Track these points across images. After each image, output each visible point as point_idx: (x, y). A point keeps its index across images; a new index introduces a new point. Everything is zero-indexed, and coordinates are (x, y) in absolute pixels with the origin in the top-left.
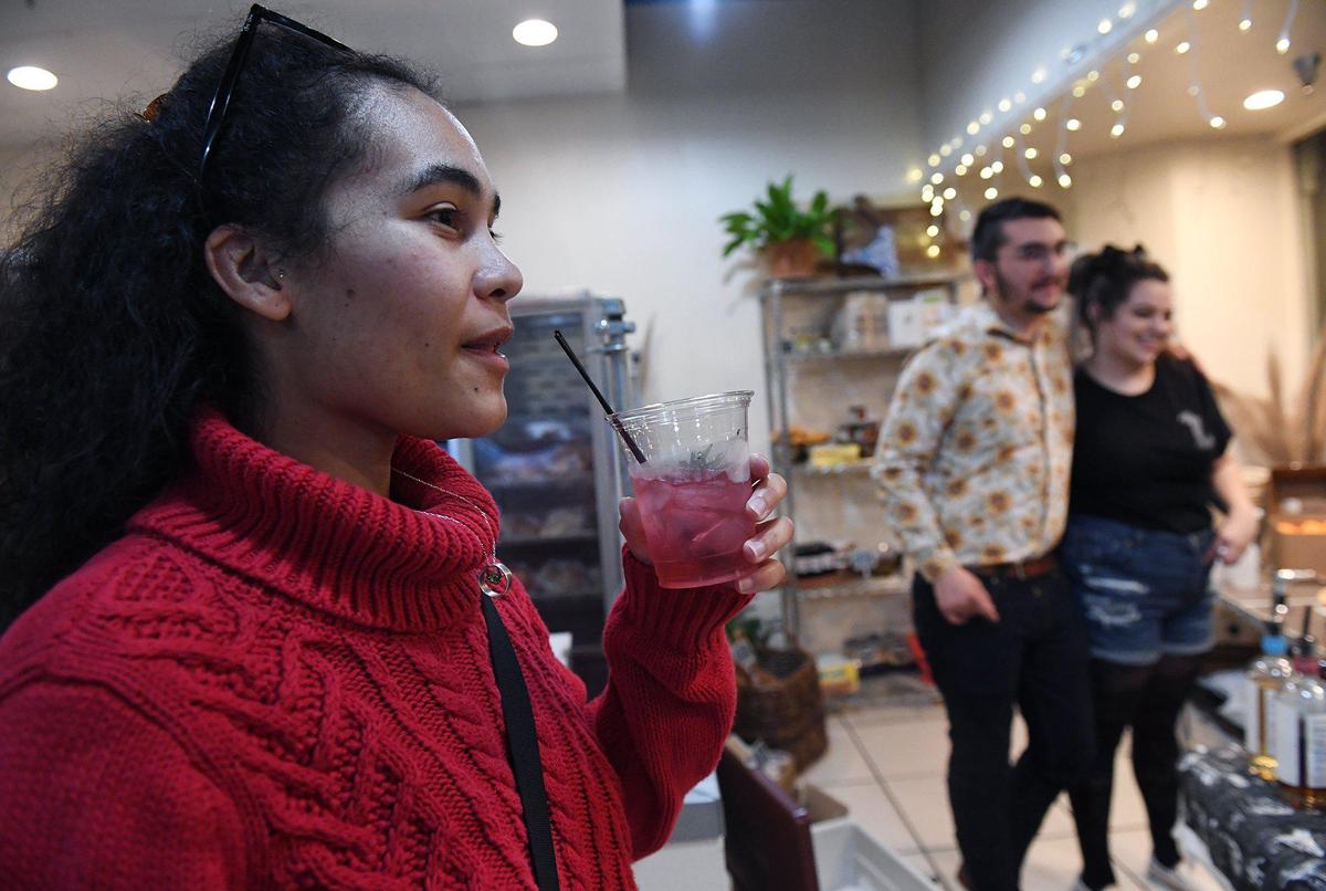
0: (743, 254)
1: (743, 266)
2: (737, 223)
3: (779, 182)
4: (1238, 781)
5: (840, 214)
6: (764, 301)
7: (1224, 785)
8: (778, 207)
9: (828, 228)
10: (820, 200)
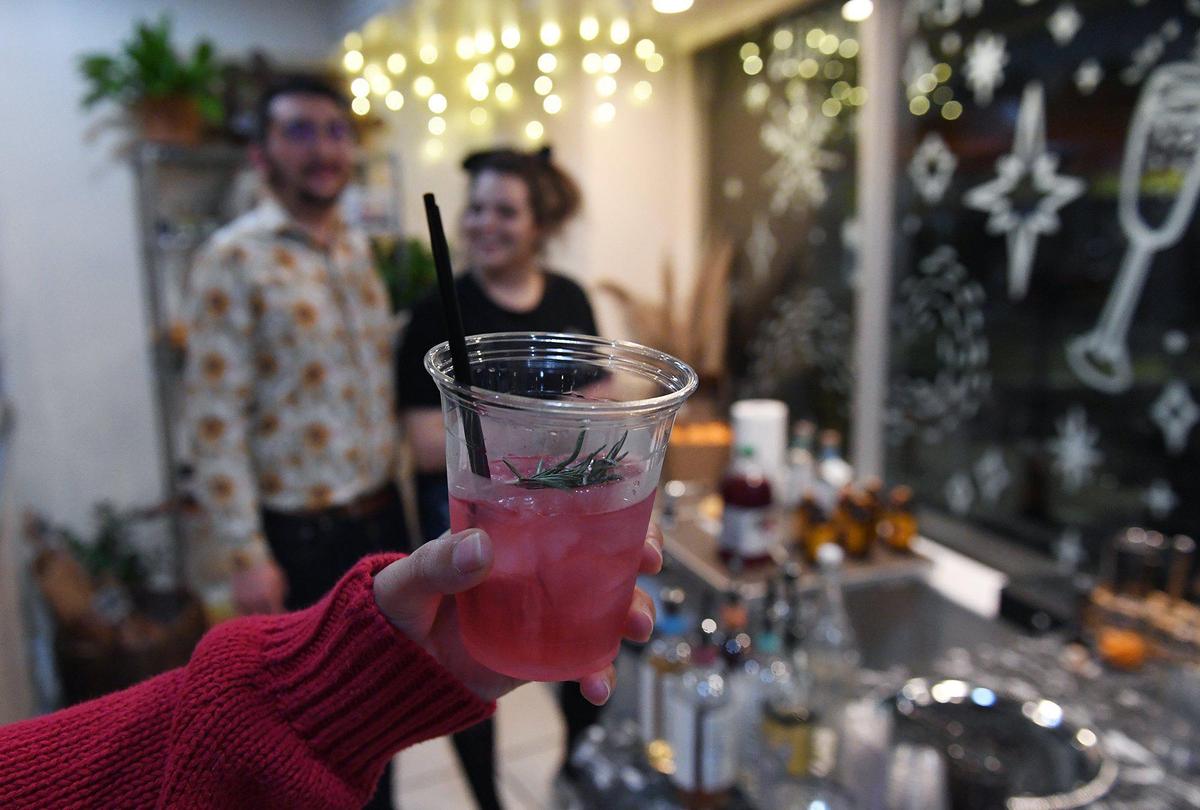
0: (108, 108)
1: (111, 123)
2: (97, 69)
3: (152, 18)
4: (633, 779)
5: (232, 73)
6: (138, 167)
7: (619, 786)
8: (150, 49)
9: (217, 85)
10: (204, 51)
